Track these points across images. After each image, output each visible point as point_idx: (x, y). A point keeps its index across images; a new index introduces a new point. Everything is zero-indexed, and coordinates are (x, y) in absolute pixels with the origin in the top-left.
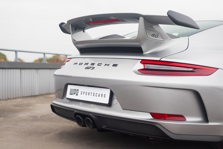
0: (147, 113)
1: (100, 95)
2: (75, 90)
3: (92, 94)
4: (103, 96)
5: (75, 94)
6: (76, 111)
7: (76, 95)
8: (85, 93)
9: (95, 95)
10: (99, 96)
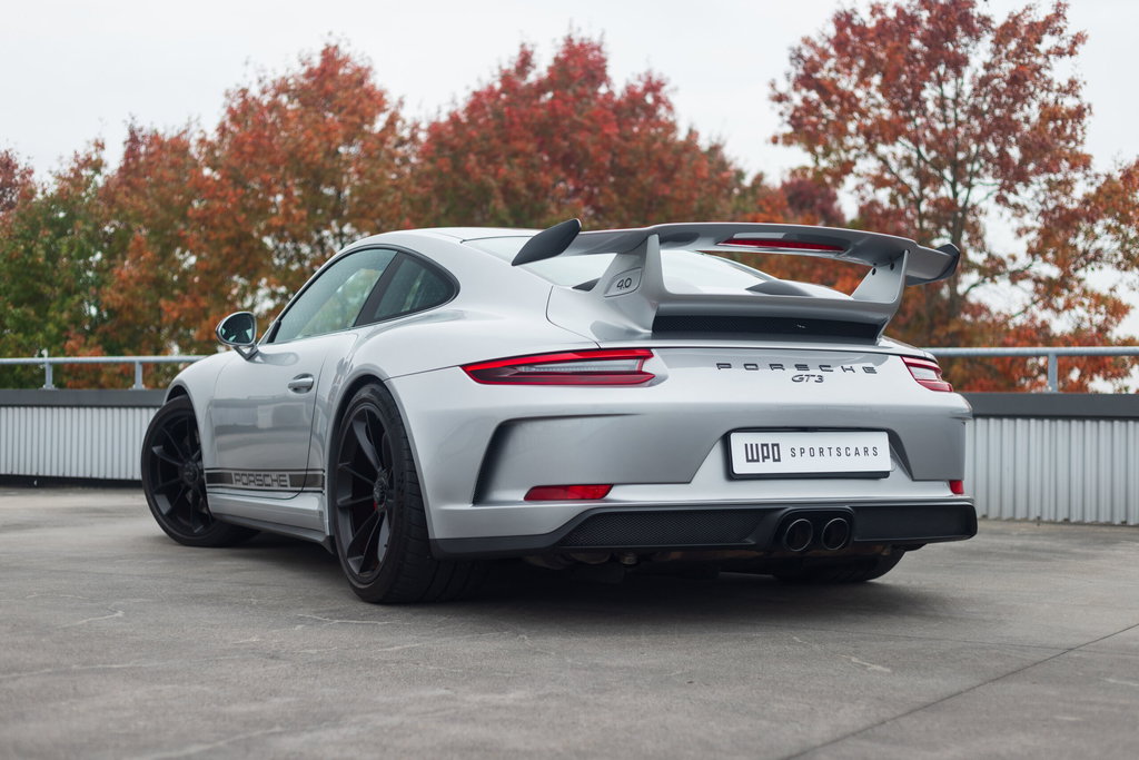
0: (941, 483)
1: (861, 451)
2: (763, 445)
3: (834, 452)
4: (871, 452)
5: (768, 457)
6: (791, 508)
7: (775, 460)
8: (807, 451)
9: (843, 451)
10: (857, 453)
